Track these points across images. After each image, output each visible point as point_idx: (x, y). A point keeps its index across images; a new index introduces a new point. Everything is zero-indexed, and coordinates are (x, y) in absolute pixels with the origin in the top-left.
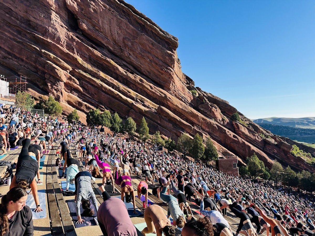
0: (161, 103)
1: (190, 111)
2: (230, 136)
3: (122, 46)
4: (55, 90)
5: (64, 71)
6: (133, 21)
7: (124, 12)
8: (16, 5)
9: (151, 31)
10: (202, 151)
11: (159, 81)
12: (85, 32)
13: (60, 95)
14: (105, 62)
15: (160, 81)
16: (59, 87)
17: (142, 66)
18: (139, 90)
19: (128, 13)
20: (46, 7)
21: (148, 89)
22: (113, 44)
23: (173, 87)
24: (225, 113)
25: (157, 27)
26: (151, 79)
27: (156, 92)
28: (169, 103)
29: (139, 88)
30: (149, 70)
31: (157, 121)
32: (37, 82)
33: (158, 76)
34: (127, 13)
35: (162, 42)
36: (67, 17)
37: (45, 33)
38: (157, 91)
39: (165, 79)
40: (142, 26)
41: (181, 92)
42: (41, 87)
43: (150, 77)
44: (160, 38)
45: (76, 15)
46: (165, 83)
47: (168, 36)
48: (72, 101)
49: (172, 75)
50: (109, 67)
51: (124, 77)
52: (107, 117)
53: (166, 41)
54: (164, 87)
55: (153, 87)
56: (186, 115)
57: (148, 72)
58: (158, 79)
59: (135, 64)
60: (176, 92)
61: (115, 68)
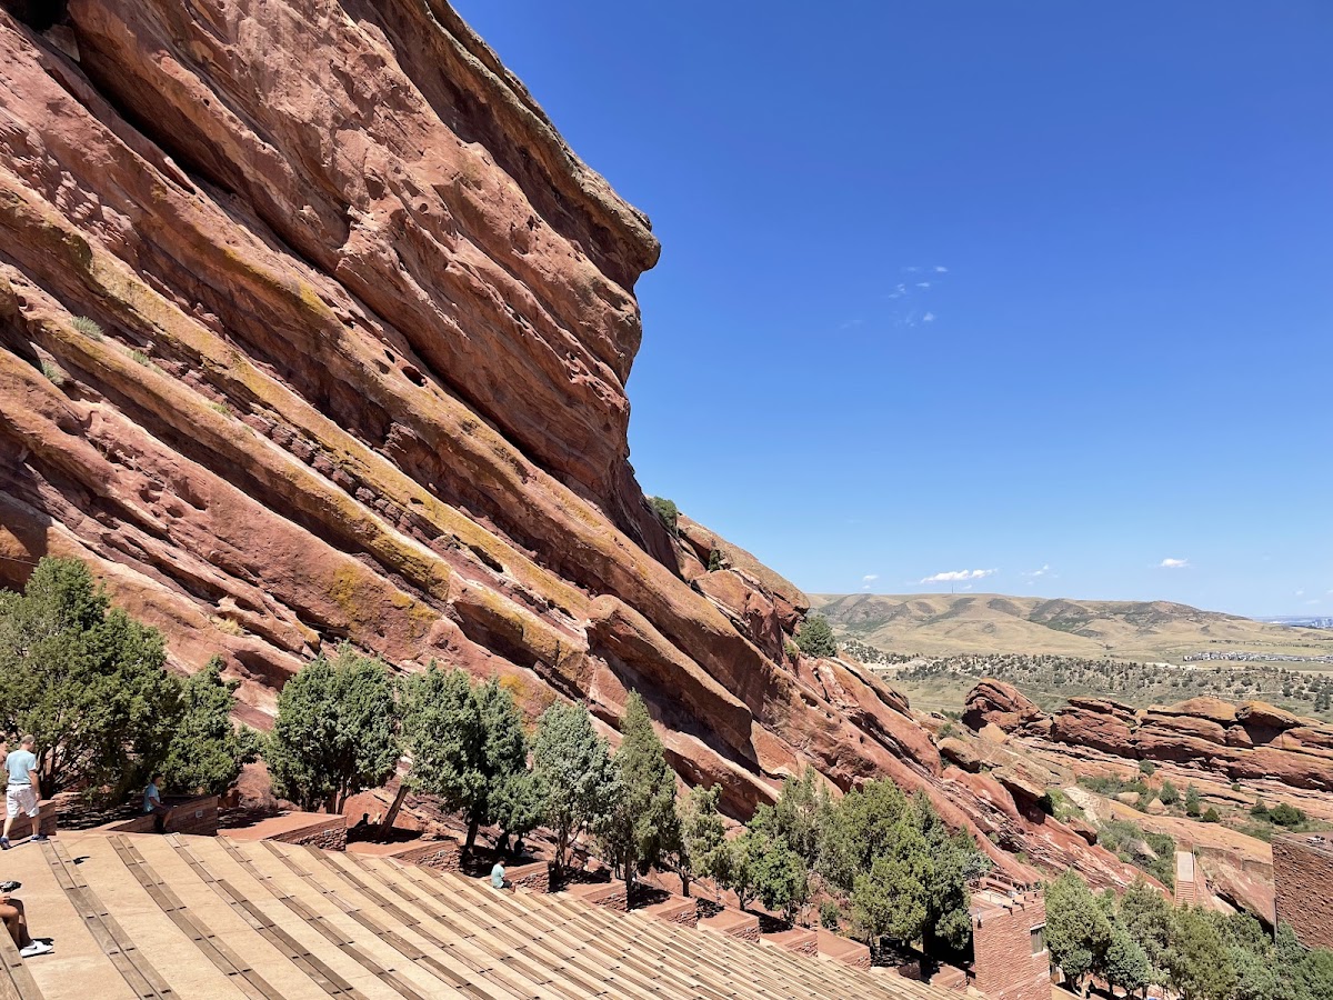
6: (420, 67)
9: (523, 151)
11: (548, 440)
15: (553, 437)
18: (453, 487)
19: (401, 11)
22: (300, 175)
29: (453, 473)
30: (499, 372)
33: (545, 410)
34: (394, 9)
35: (574, 222)
39: (580, 433)
40: (474, 108)
44: (565, 202)
46: (577, 453)
50: (278, 322)
51: (373, 399)
53: (592, 223)
55: (535, 477)
57: (493, 384)
61: (324, 333)
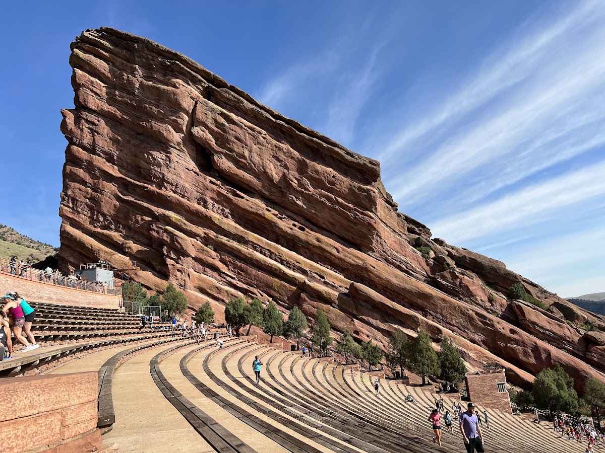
0: (357, 276)
1: (415, 288)
2: (502, 331)
3: (282, 186)
4: (179, 271)
5: (192, 239)
6: (298, 144)
7: (283, 132)
8: (121, 147)
9: (331, 156)
10: (432, 361)
11: (352, 237)
12: (224, 173)
13: (187, 279)
14: (256, 217)
15: (354, 236)
16: (185, 267)
17: (320, 215)
18: (316, 257)
19: (290, 134)
20: (164, 144)
21: (331, 254)
23: (379, 245)
24: (497, 285)
25: (341, 148)
26: (336, 235)
27: (345, 258)
28: (372, 275)
29: (315, 253)
30: (331, 220)
31: (350, 311)
32: (151, 260)
33: (349, 228)
34: (288, 134)
35: (351, 170)
36: (195, 153)
37: (162, 182)
38: (349, 255)
39: (361, 233)
40: (314, 150)
41: (397, 252)
42: (158, 268)
43: (335, 232)
44: (347, 165)
45: (208, 149)
46: (362, 240)
47: (360, 161)
48: (204, 286)
49: (374, 225)
50: (263, 223)
51: (289, 237)
52: (257, 310)
53: (357, 169)
54: (362, 248)
55: (341, 250)
56: (408, 296)
57: (332, 224)
58: (350, 234)
59: (306, 213)
60: (385, 254)
61: (273, 224)
